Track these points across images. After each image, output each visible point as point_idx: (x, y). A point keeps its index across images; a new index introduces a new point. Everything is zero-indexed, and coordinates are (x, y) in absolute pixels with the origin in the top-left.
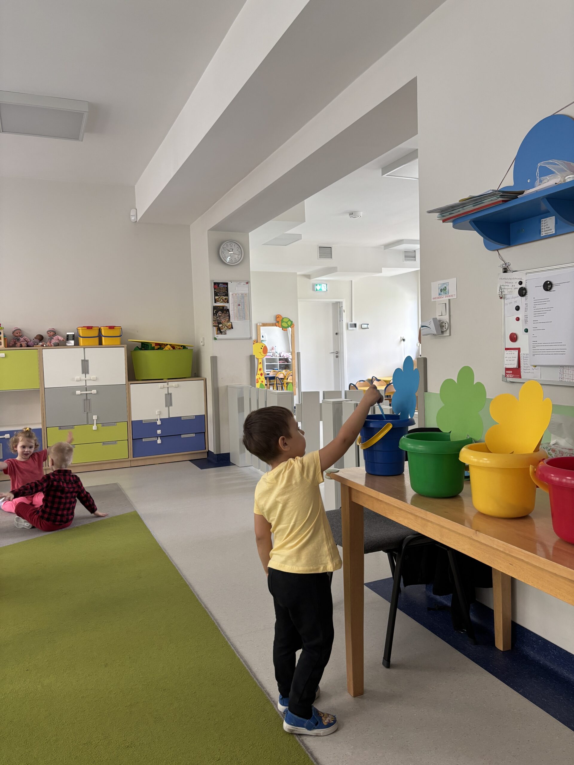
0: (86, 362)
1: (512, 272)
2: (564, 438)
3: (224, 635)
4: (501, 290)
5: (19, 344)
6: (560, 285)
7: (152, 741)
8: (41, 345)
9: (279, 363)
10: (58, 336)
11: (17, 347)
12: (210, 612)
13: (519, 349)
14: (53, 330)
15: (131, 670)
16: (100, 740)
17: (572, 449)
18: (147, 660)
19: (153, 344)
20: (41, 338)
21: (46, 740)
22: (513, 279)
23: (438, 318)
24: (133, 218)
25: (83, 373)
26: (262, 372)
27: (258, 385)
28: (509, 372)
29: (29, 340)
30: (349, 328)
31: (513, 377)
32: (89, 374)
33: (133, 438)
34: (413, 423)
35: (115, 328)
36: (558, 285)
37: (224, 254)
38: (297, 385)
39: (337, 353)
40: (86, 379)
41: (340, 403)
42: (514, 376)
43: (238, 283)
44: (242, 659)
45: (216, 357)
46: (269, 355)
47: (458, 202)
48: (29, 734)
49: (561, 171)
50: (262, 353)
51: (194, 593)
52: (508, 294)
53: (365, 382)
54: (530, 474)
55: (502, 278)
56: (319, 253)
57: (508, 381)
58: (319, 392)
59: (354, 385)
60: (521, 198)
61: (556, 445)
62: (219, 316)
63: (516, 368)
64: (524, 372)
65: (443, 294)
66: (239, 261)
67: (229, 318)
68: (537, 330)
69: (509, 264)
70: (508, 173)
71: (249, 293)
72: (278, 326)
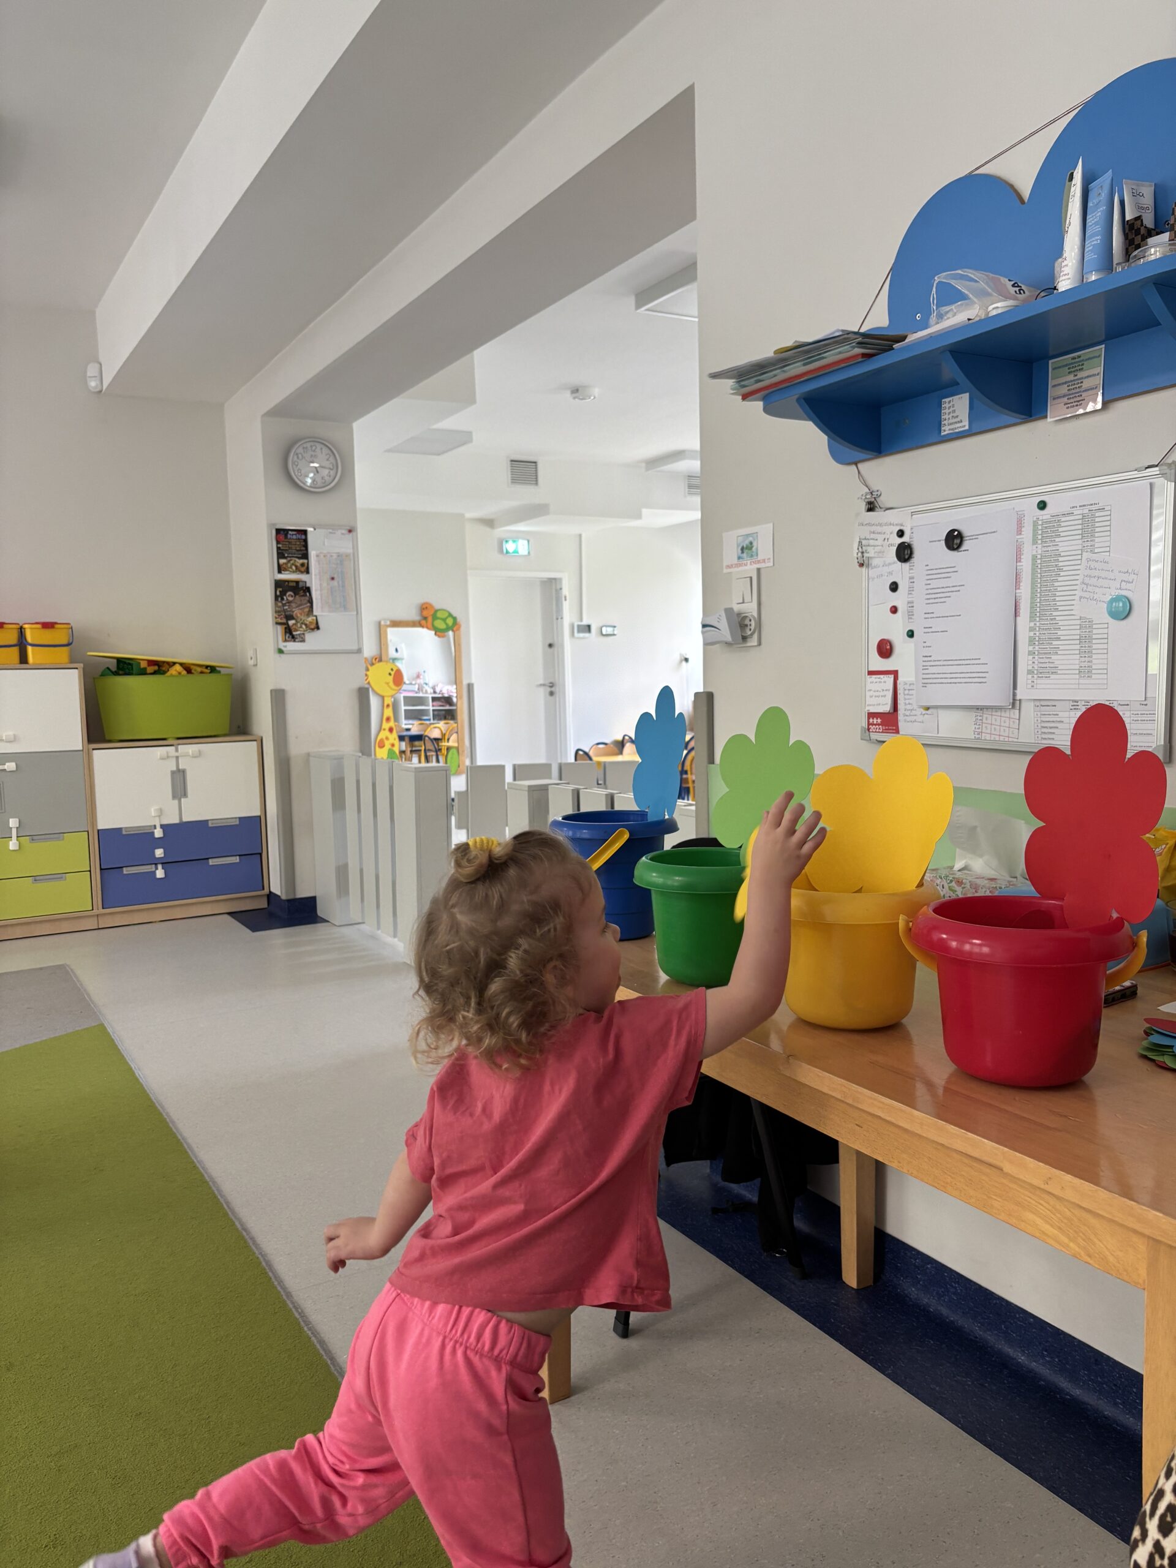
1: (885, 511)
2: (981, 856)
3: (279, 1288)
4: (862, 547)
6: (977, 538)
9: (433, 706)
12: (253, 1239)
13: (895, 673)
15: (64, 1376)
17: (996, 879)
18: (102, 1350)
19: (144, 662)
22: (887, 523)
23: (736, 608)
24: (93, 384)
26: (391, 724)
27: (382, 754)
28: (875, 720)
30: (577, 635)
31: (882, 732)
33: (102, 867)
34: (671, 827)
35: (57, 626)
36: (974, 537)
37: (298, 467)
38: (467, 751)
39: (552, 685)
41: (544, 788)
42: (886, 729)
43: (331, 531)
44: (315, 1336)
45: (283, 690)
46: (409, 689)
47: (773, 355)
49: (982, 294)
50: (391, 685)
51: (219, 1199)
52: (875, 557)
53: (607, 746)
54: (900, 934)
55: (865, 523)
56: (509, 471)
57: (873, 739)
58: (506, 766)
59: (586, 754)
60: (900, 349)
61: (966, 872)
62: (288, 603)
63: (889, 713)
64: (905, 721)
65: (747, 558)
66: (330, 484)
67: (312, 606)
68: (932, 632)
69: (879, 494)
70: (879, 297)
71: (354, 554)
72: (425, 625)
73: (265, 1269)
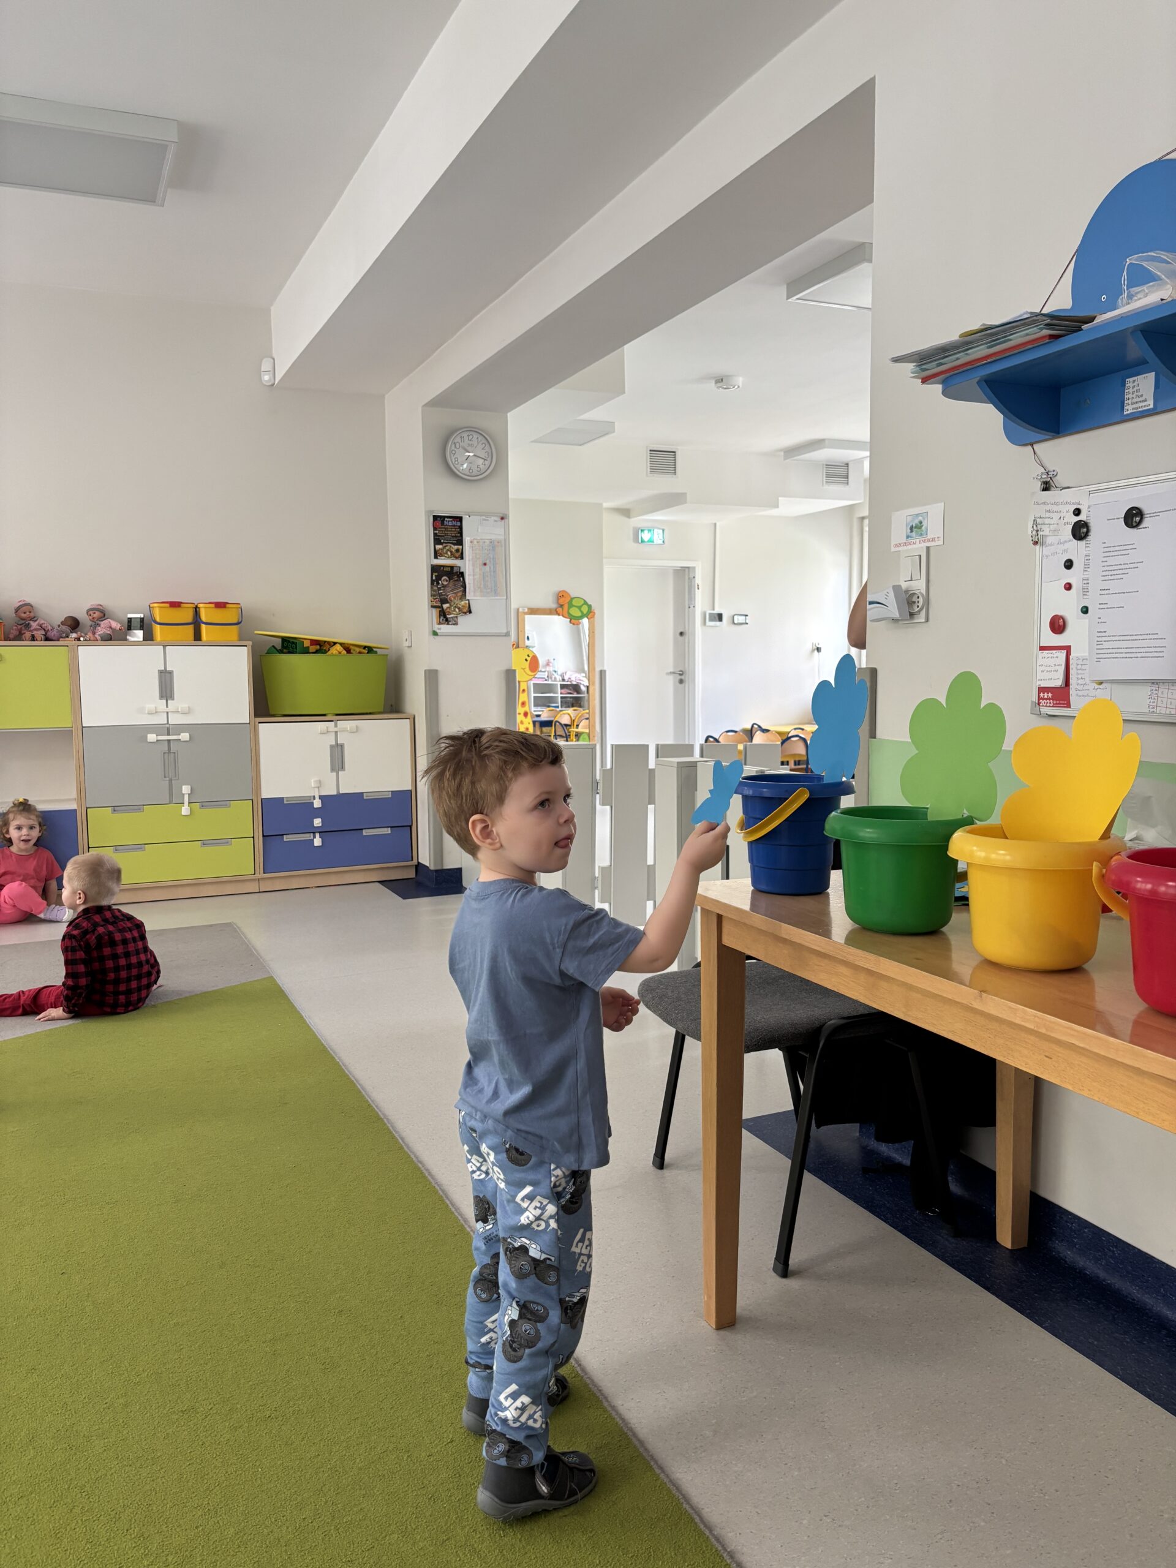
0: (168, 675)
1: (1059, 489)
2: (1153, 827)
3: (456, 1214)
4: (1036, 526)
5: (28, 635)
6: (1158, 515)
7: (319, 1406)
8: (75, 638)
9: (561, 694)
10: (109, 620)
11: (23, 641)
12: (427, 1170)
13: (1068, 649)
14: (100, 607)
16: (214, 1405)
18: (303, 1256)
19: (307, 641)
20: (74, 624)
21: (106, 1403)
22: (1063, 502)
23: (904, 585)
24: (266, 378)
25: (161, 697)
26: (526, 709)
28: (1046, 695)
29: (50, 628)
30: (708, 623)
31: (1052, 706)
32: (173, 699)
33: (265, 835)
34: (850, 790)
35: (228, 606)
36: (1155, 515)
37: (455, 456)
38: (598, 736)
39: (682, 673)
40: (167, 710)
41: (694, 765)
42: (1056, 704)
43: (484, 517)
45: (436, 671)
46: (541, 677)
47: (957, 338)
48: (71, 1392)
49: (1173, 274)
50: (527, 670)
52: (1049, 535)
53: (737, 733)
54: (1093, 881)
55: (1040, 502)
56: (649, 460)
57: (1043, 714)
58: (648, 746)
59: (716, 738)
60: (1088, 330)
61: (1137, 841)
62: (443, 587)
63: (1060, 688)
64: (1077, 695)
65: (916, 536)
66: (485, 472)
67: (465, 591)
68: (1108, 608)
69: (1055, 473)
70: (1062, 279)
71: (505, 540)
72: (561, 614)
73: (442, 1197)
